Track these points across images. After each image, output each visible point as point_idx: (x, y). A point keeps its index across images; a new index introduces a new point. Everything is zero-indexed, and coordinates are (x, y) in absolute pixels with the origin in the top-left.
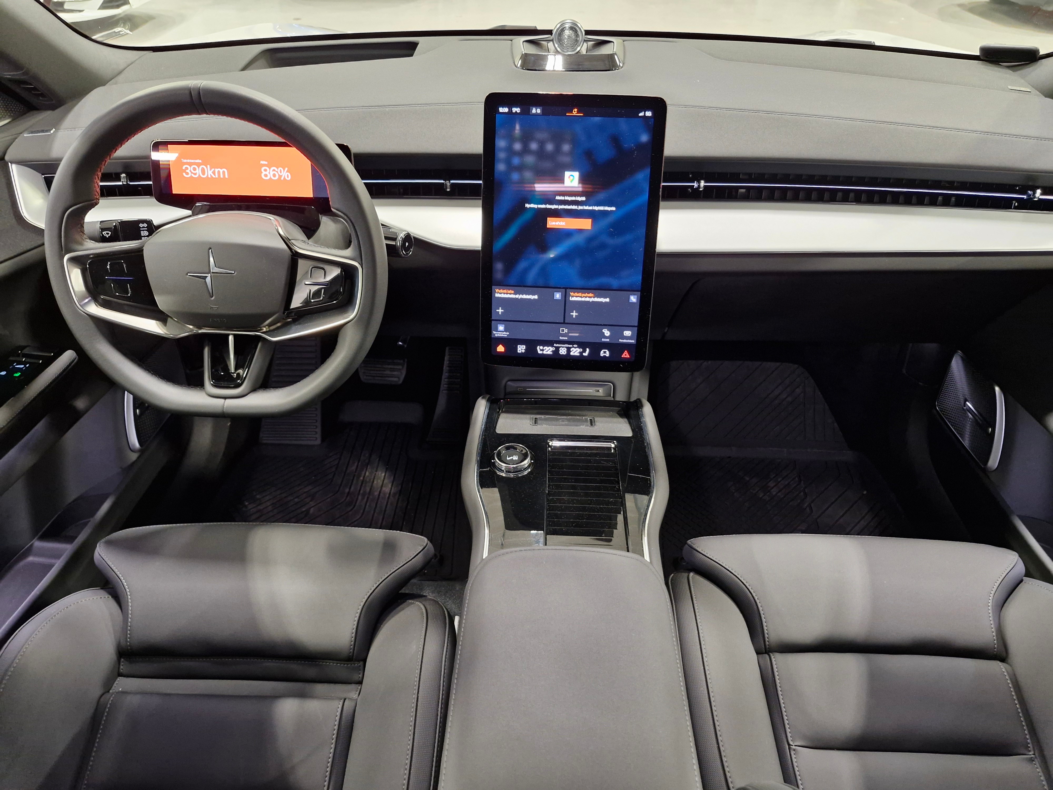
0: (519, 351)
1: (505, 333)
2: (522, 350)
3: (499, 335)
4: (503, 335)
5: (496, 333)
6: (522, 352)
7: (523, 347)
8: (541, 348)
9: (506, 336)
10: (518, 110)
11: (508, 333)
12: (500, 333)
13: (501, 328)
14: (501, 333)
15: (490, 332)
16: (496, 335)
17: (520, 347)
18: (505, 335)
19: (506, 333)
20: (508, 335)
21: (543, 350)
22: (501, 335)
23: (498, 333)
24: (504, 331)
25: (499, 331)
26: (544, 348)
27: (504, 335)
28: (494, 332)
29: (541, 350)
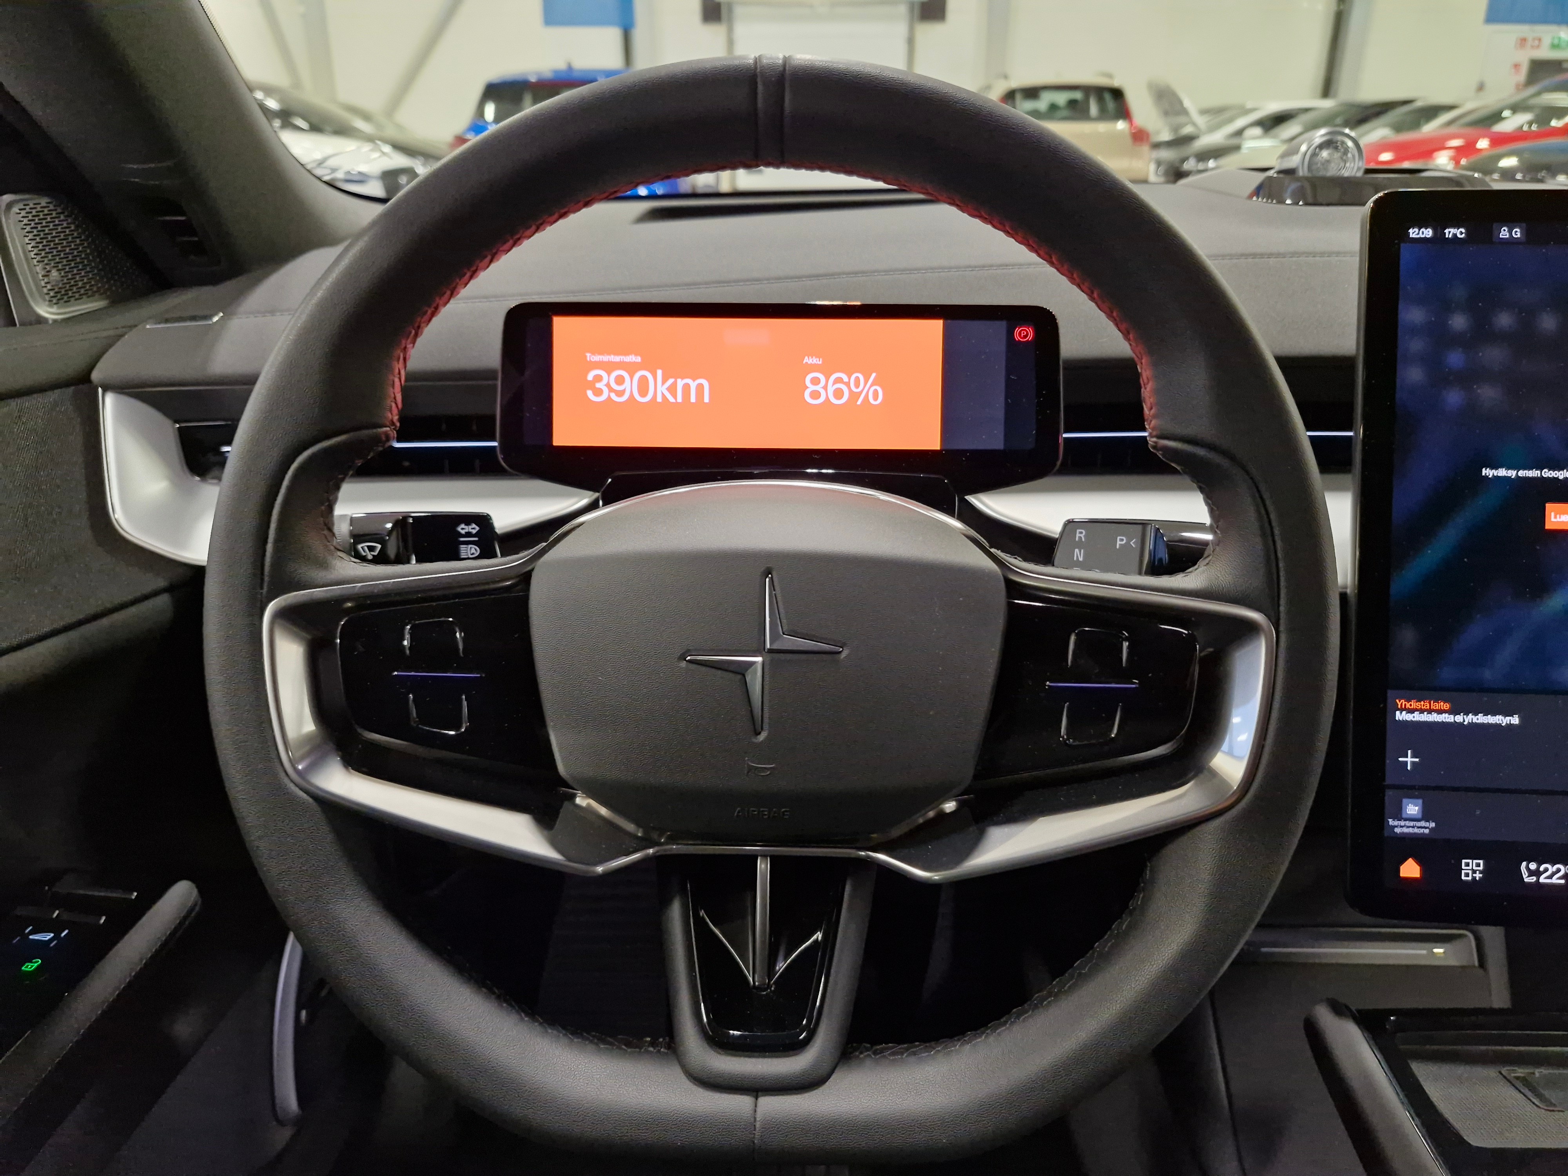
0: (1467, 875)
1: (1423, 824)
2: (1474, 872)
3: (1405, 830)
4: (1416, 830)
5: (1396, 823)
6: (1474, 878)
7: (1478, 865)
8: (1533, 866)
9: (1427, 831)
10: (1460, 232)
11: (1433, 825)
12: (1408, 823)
13: (1412, 809)
14: (1412, 824)
15: (1381, 822)
16: (1398, 830)
17: (1467, 865)
18: (1425, 828)
19: (1427, 824)
20: (1431, 830)
21: (1537, 873)
22: (1411, 830)
23: (1402, 823)
24: (1420, 816)
25: (1406, 820)
26: (1542, 868)
27: (1422, 831)
28: (1391, 822)
29: (1531, 873)
